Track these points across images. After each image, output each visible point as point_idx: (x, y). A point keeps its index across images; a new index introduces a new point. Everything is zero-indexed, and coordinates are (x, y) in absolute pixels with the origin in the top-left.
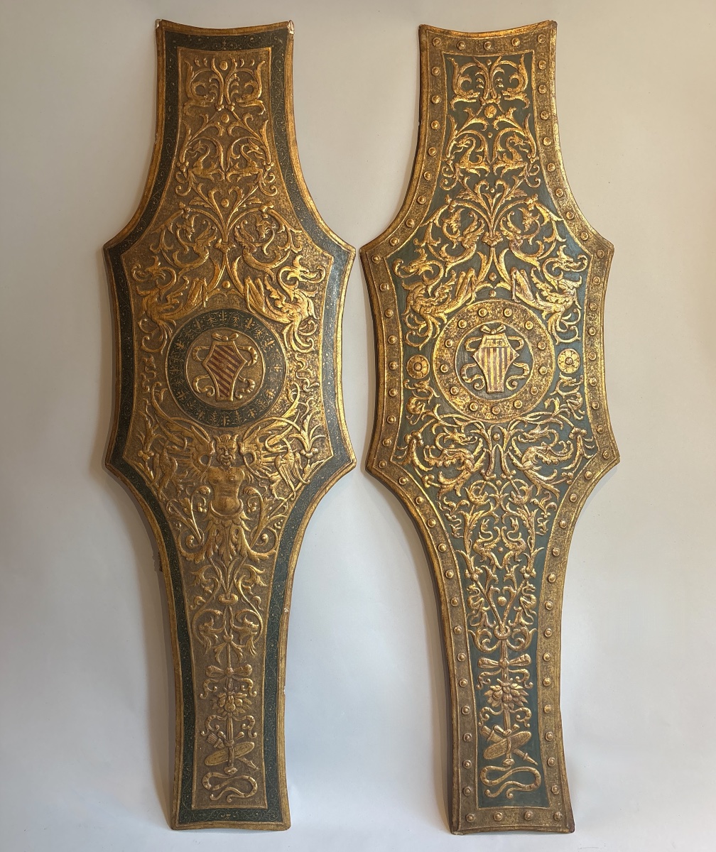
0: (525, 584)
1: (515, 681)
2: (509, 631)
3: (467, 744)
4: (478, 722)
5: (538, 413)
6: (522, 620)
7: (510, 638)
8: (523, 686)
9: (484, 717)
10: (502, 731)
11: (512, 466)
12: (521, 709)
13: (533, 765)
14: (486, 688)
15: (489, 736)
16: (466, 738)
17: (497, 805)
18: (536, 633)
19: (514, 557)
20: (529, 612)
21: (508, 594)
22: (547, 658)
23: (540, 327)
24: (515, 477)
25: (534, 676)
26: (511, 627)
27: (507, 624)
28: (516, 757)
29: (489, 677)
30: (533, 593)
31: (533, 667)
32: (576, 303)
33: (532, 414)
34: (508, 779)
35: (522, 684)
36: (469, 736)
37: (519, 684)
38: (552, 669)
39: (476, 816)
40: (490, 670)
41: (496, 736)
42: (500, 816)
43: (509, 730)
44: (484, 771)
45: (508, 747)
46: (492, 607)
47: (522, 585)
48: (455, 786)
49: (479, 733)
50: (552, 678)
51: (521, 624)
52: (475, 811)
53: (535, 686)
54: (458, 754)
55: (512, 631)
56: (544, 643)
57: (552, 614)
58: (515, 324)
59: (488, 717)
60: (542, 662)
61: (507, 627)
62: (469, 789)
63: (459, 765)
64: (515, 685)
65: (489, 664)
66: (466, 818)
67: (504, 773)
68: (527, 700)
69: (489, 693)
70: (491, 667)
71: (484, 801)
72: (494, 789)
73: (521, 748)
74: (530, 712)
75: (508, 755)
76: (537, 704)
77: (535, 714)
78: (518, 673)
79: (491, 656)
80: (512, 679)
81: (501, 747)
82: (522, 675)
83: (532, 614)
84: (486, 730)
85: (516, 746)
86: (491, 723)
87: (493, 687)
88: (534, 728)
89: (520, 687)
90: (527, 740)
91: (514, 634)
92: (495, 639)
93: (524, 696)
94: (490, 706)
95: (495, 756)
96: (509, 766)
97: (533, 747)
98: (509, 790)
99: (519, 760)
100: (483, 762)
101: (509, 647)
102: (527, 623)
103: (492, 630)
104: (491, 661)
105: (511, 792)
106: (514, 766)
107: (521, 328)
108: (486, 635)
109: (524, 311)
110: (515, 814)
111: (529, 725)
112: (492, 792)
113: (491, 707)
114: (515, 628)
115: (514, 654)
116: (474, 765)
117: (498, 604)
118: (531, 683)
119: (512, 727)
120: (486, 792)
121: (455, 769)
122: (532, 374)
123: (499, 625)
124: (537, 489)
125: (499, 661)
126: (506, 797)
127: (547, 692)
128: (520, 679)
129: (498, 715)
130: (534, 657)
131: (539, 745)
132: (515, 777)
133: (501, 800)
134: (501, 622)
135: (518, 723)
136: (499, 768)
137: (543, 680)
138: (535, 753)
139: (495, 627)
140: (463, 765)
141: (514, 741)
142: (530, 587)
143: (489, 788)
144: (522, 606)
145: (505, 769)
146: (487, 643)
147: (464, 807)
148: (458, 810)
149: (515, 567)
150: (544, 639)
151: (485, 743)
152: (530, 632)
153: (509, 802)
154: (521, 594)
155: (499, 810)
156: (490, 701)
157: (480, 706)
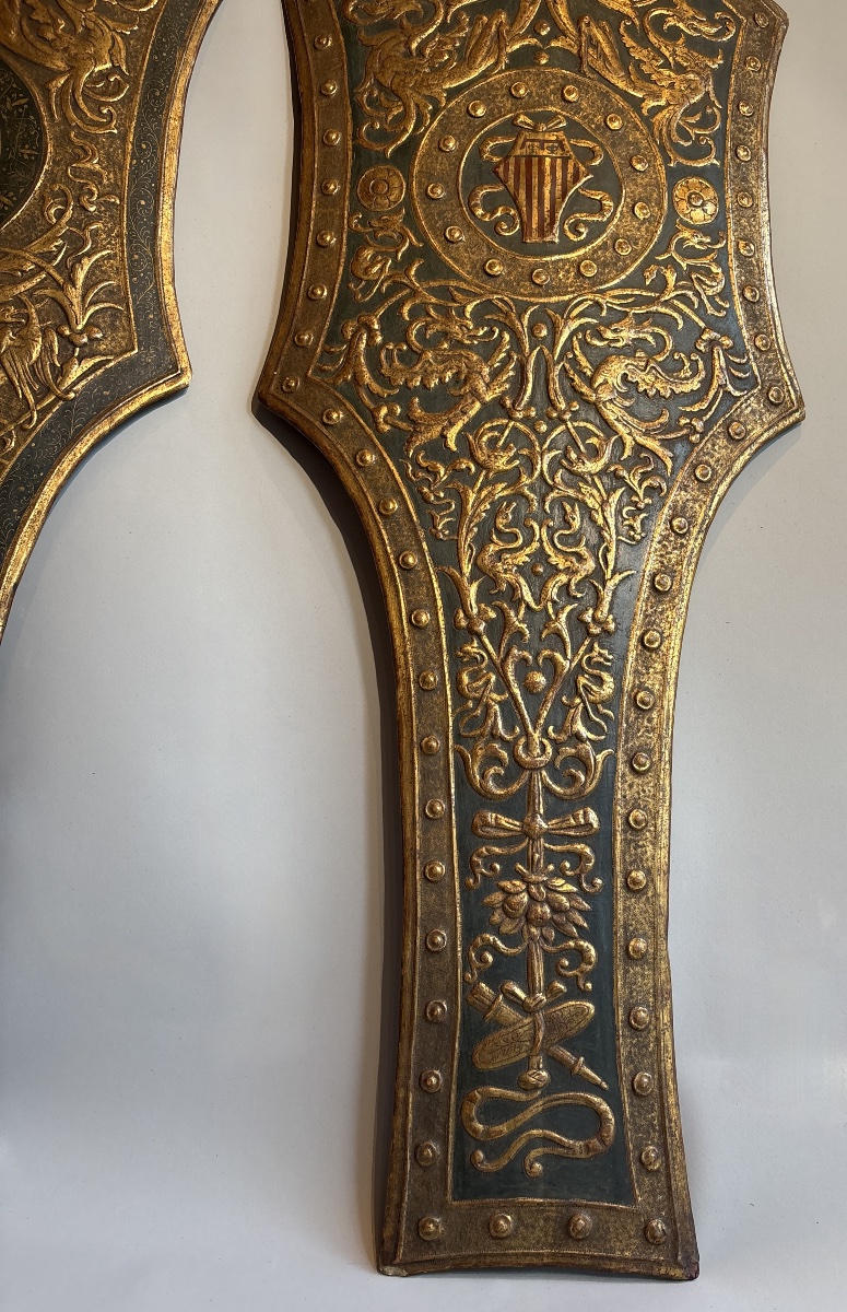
0: (590, 649)
1: (560, 873)
2: (549, 750)
3: (435, 1029)
4: (464, 970)
5: (629, 292)
6: (580, 727)
7: (550, 766)
8: (579, 885)
9: (481, 959)
10: (523, 996)
11: (569, 392)
12: (572, 943)
13: (597, 1089)
14: (490, 885)
15: (490, 1008)
16: (433, 1010)
17: (500, 1193)
18: (611, 761)
19: (568, 585)
20: (596, 711)
21: (551, 667)
22: (636, 821)
23: (636, 127)
24: (575, 416)
25: (606, 865)
26: (554, 742)
27: (545, 734)
28: (555, 1064)
29: (498, 858)
30: (607, 669)
31: (602, 841)
32: (712, 95)
33: (617, 292)
34: (532, 1124)
35: (576, 881)
36: (442, 1008)
37: (568, 880)
38: (650, 848)
39: (445, 1222)
40: (498, 841)
41: (507, 1010)
42: (506, 1222)
43: (540, 996)
44: (472, 1100)
45: (534, 1039)
46: (512, 695)
47: (583, 648)
48: (397, 1141)
49: (465, 1000)
50: (648, 872)
51: (578, 737)
52: (442, 1209)
53: (609, 888)
54: (411, 1054)
55: (556, 752)
56: (631, 786)
57: (650, 720)
58: (585, 117)
59: (490, 958)
60: (624, 831)
61: (546, 742)
62: (433, 1149)
63: (411, 1082)
64: (560, 882)
65: (499, 826)
66: (418, 1227)
67: (524, 1106)
68: (586, 919)
69: (497, 897)
70: (502, 834)
71: (469, 1182)
72: (495, 1148)
73: (568, 1043)
74: (593, 952)
75: (535, 1060)
76: (612, 934)
77: (606, 957)
78: (569, 852)
79: (505, 806)
80: (551, 867)
81: (517, 1039)
82: (578, 858)
83: (605, 717)
84: (483, 994)
85: (555, 1037)
86: (495, 976)
87: (507, 884)
88: (603, 995)
89: (569, 888)
90: (582, 1025)
91: (560, 758)
92: (518, 766)
93: (581, 912)
94: (497, 931)
95: (501, 1062)
96: (536, 1088)
97: (597, 1041)
98: (534, 1153)
99: (563, 1075)
100: (470, 1076)
101: (547, 789)
102: (591, 736)
103: (510, 746)
104: (504, 821)
105: (537, 1159)
106: (549, 1089)
107: (598, 127)
108: (494, 759)
109: (606, 95)
110: (547, 1220)
111: (589, 985)
112: (487, 1158)
113: (498, 933)
114: (563, 744)
115: (558, 807)
116: (448, 1082)
117: (528, 689)
118: (599, 881)
119: (548, 989)
120: (473, 1155)
121: (401, 1095)
122: (618, 215)
123: (527, 735)
124: (624, 444)
125: (521, 820)
126: (523, 1172)
127: (638, 906)
128: (571, 869)
129: (514, 956)
130: (606, 816)
131: (615, 1036)
132: (550, 1118)
133: (511, 1181)
134: (530, 729)
135: (563, 978)
136: (510, 1093)
137: (627, 875)
138: (605, 1059)
139: (516, 739)
140: (422, 1082)
141: (552, 1024)
142: (600, 655)
143: (482, 1145)
144: (581, 696)
145: (524, 1097)
146: (496, 777)
147: (414, 1197)
148: (399, 1206)
149: (569, 608)
150: (630, 778)
151: (478, 1025)
152: (600, 757)
153: (531, 1186)
154: (579, 669)
155: (506, 1208)
156: (496, 918)
157: (472, 931)
